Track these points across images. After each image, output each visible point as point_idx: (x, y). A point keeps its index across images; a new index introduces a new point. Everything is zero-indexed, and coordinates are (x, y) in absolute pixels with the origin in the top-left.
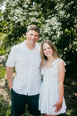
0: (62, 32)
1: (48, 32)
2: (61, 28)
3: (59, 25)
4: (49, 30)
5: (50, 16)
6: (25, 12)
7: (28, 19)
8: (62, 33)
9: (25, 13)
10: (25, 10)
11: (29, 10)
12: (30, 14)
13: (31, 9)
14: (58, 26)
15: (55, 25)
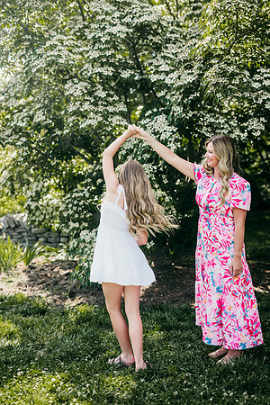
3: (172, 131)
5: (150, 112)
6: (100, 107)
7: (107, 120)
9: (101, 109)
10: (100, 103)
11: (107, 102)
12: (111, 109)
13: (111, 99)
14: (171, 134)
15: (165, 131)
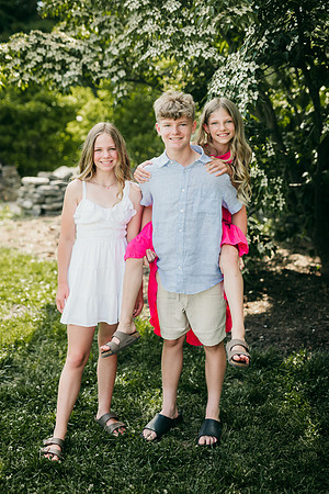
0: (257, 93)
1: (219, 93)
2: (254, 81)
4: (221, 85)
6: (170, 27)
8: (256, 98)
9: (170, 31)
11: (183, 18)
14: (246, 75)
15: (239, 71)
